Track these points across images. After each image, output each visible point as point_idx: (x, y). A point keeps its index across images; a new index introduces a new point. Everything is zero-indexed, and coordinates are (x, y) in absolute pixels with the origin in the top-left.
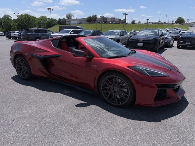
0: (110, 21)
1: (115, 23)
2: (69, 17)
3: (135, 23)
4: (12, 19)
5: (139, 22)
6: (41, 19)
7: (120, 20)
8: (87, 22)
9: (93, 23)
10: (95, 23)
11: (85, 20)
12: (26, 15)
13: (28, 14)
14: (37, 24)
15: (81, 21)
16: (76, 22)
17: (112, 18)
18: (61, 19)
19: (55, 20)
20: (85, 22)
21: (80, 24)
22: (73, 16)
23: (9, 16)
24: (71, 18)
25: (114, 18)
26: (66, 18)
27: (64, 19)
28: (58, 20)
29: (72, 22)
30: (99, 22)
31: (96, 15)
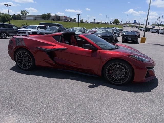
0: (63, 19)
1: (67, 21)
2: (24, 13)
3: (83, 22)
5: (86, 21)
7: (71, 19)
8: (42, 19)
9: (47, 20)
10: (49, 20)
11: (40, 17)
15: (36, 18)
16: (32, 18)
17: (64, 17)
18: (16, 15)
19: (10, 16)
20: (40, 18)
21: (35, 20)
22: (28, 13)
24: (26, 15)
25: (66, 17)
26: (21, 14)
27: (19, 15)
28: (13, 15)
29: (27, 18)
30: (53, 20)
31: (50, 14)
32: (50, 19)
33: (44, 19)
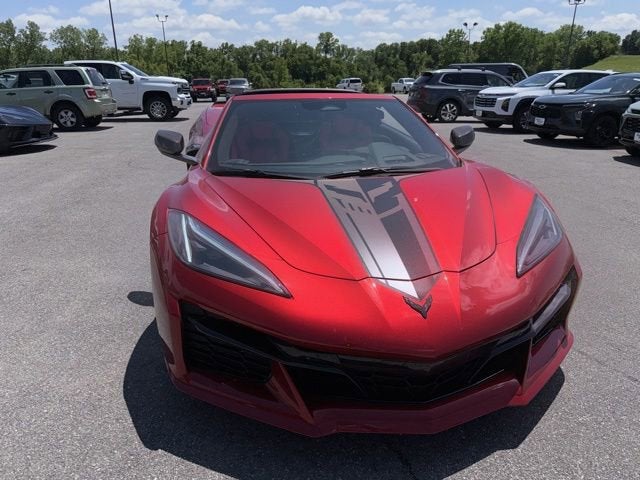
4: (472, 43)
6: (561, 38)
12: (510, 25)
13: (518, 23)
14: (541, 55)
19: (614, 38)
23: (460, 33)
28: (627, 37)
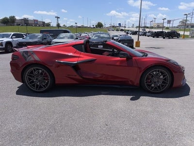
0: (33, 24)
1: (39, 26)
3: (60, 26)
5: (64, 25)
7: (44, 23)
8: (3, 24)
9: (11, 25)
10: (13, 25)
17: (34, 20)
25: (37, 21)
30: (20, 25)
31: (14, 17)
32: (15, 24)
33: (5, 25)
